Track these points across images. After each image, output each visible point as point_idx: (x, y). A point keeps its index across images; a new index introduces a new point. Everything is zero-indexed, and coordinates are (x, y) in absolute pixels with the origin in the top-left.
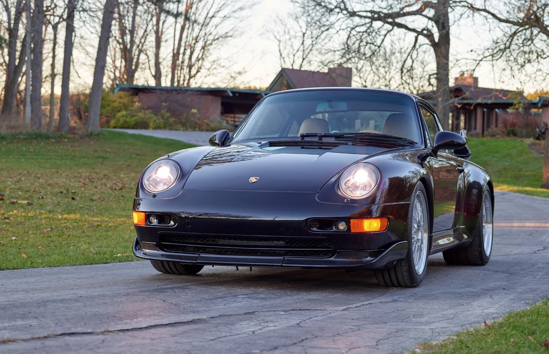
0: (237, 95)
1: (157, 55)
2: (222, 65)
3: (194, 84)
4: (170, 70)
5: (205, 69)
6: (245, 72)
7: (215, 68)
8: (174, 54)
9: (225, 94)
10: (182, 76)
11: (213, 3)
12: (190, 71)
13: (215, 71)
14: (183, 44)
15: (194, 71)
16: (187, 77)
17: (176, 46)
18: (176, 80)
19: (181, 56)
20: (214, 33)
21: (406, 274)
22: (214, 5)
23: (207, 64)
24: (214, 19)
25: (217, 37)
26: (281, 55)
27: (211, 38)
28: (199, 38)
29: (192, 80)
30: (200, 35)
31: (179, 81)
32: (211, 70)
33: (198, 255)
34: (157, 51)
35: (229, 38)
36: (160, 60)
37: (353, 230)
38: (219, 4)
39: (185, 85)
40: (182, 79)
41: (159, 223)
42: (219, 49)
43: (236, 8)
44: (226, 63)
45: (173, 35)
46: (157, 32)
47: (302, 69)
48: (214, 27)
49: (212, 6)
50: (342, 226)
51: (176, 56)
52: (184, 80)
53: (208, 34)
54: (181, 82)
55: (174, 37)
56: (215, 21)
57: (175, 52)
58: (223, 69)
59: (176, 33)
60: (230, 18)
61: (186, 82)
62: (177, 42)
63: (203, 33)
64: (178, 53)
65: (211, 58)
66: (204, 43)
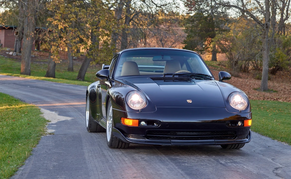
33: (170, 141)
37: (245, 126)
41: (147, 125)
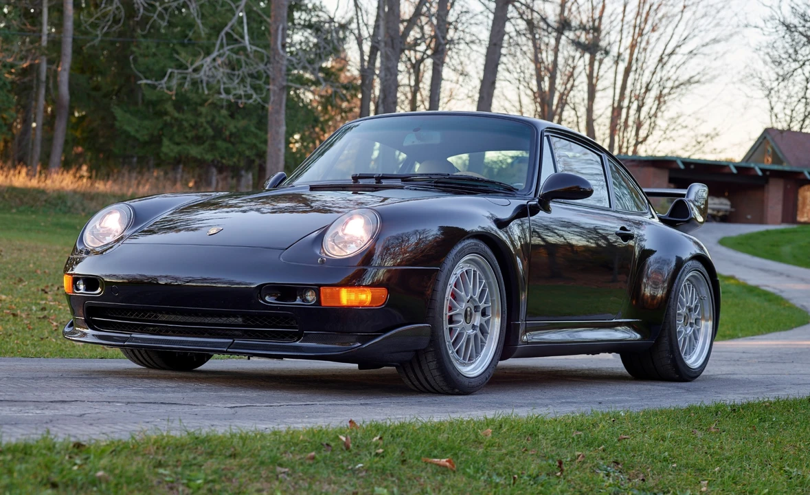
0: (692, 167)
1: (590, 110)
2: (684, 124)
3: (643, 151)
4: (608, 132)
5: (660, 130)
6: (717, 135)
7: (674, 129)
8: (614, 109)
9: (674, 166)
10: (625, 140)
11: (673, 34)
12: (637, 134)
13: (674, 134)
14: (627, 92)
15: (642, 133)
16: (633, 142)
17: (617, 98)
18: (616, 145)
19: (624, 112)
20: (674, 77)
21: (436, 373)
22: (674, 36)
23: (661, 122)
24: (673, 57)
25: (677, 83)
26: (772, 109)
27: (669, 84)
28: (651, 85)
29: (639, 146)
30: (653, 80)
31: (620, 148)
32: (668, 132)
33: (128, 336)
34: (591, 103)
35: (693, 86)
36: (594, 117)
37: (325, 303)
38: (681, 35)
39: (630, 153)
40: (625, 145)
42: (680, 100)
43: (707, 40)
44: (691, 122)
45: (612, 80)
46: (590, 77)
47: (804, 131)
48: (674, 69)
49: (672, 37)
50: (310, 296)
51: (616, 111)
52: (628, 148)
53: (665, 78)
54: (624, 150)
55: (615, 84)
56: (675, 59)
57: (616, 105)
58: (685, 131)
59: (617, 78)
60: (698, 56)
61: (631, 149)
62: (618, 91)
63: (657, 77)
64: (620, 108)
65: (667, 115)
66: (659, 92)
